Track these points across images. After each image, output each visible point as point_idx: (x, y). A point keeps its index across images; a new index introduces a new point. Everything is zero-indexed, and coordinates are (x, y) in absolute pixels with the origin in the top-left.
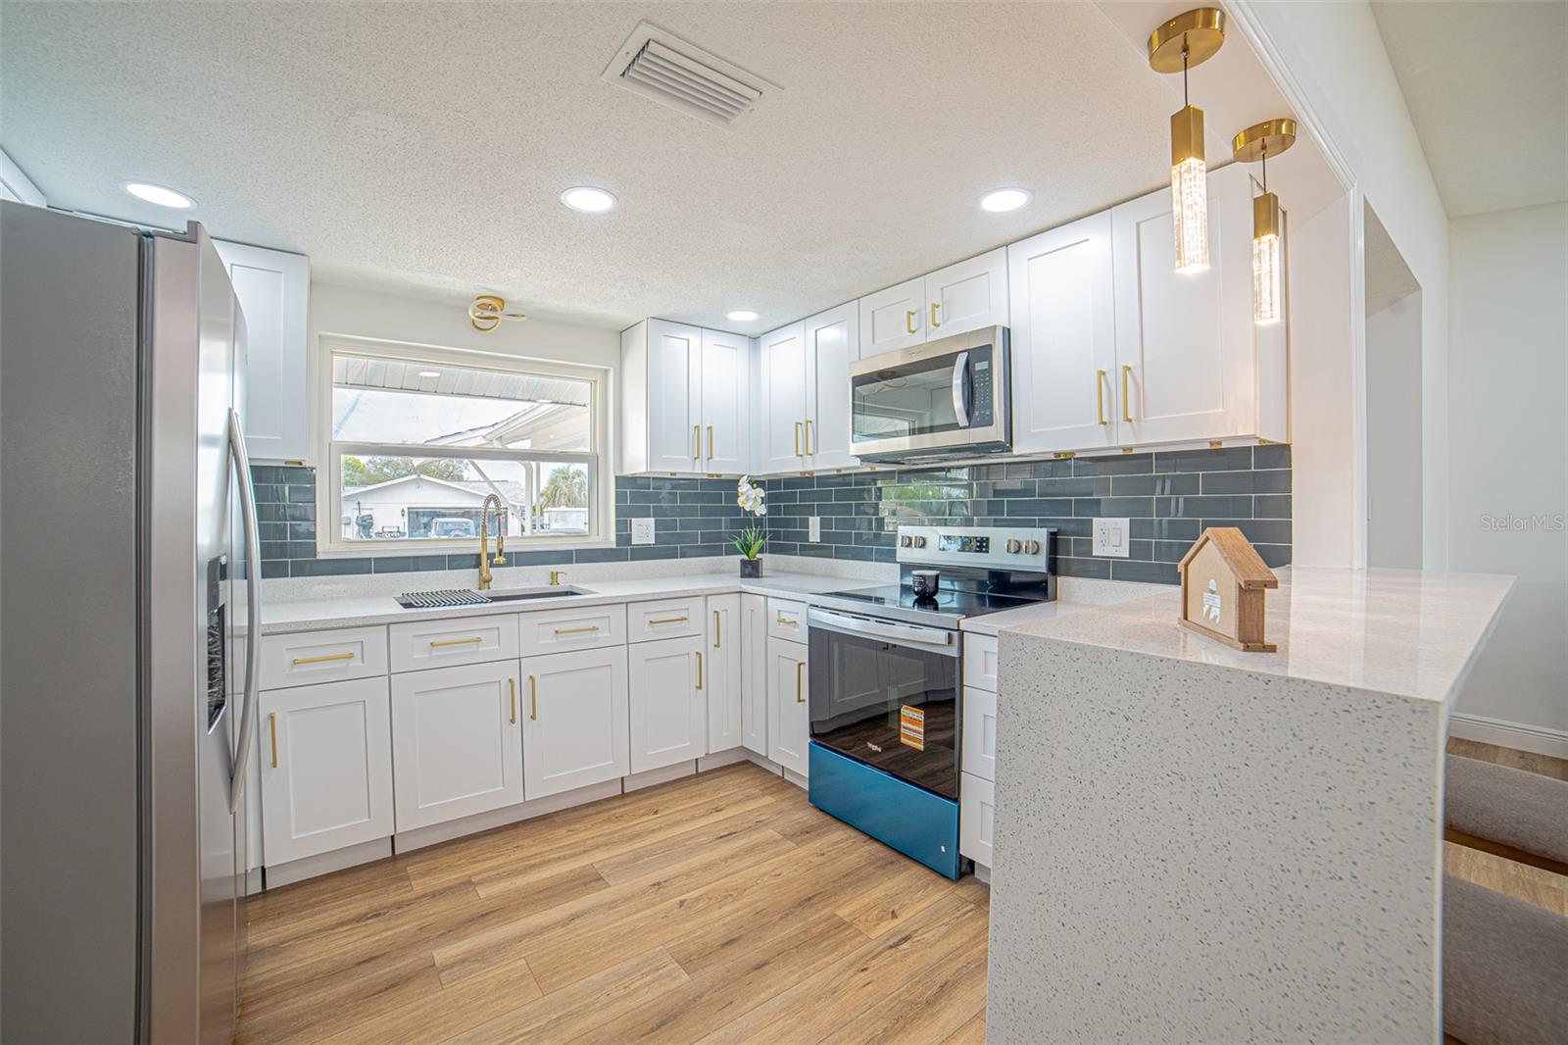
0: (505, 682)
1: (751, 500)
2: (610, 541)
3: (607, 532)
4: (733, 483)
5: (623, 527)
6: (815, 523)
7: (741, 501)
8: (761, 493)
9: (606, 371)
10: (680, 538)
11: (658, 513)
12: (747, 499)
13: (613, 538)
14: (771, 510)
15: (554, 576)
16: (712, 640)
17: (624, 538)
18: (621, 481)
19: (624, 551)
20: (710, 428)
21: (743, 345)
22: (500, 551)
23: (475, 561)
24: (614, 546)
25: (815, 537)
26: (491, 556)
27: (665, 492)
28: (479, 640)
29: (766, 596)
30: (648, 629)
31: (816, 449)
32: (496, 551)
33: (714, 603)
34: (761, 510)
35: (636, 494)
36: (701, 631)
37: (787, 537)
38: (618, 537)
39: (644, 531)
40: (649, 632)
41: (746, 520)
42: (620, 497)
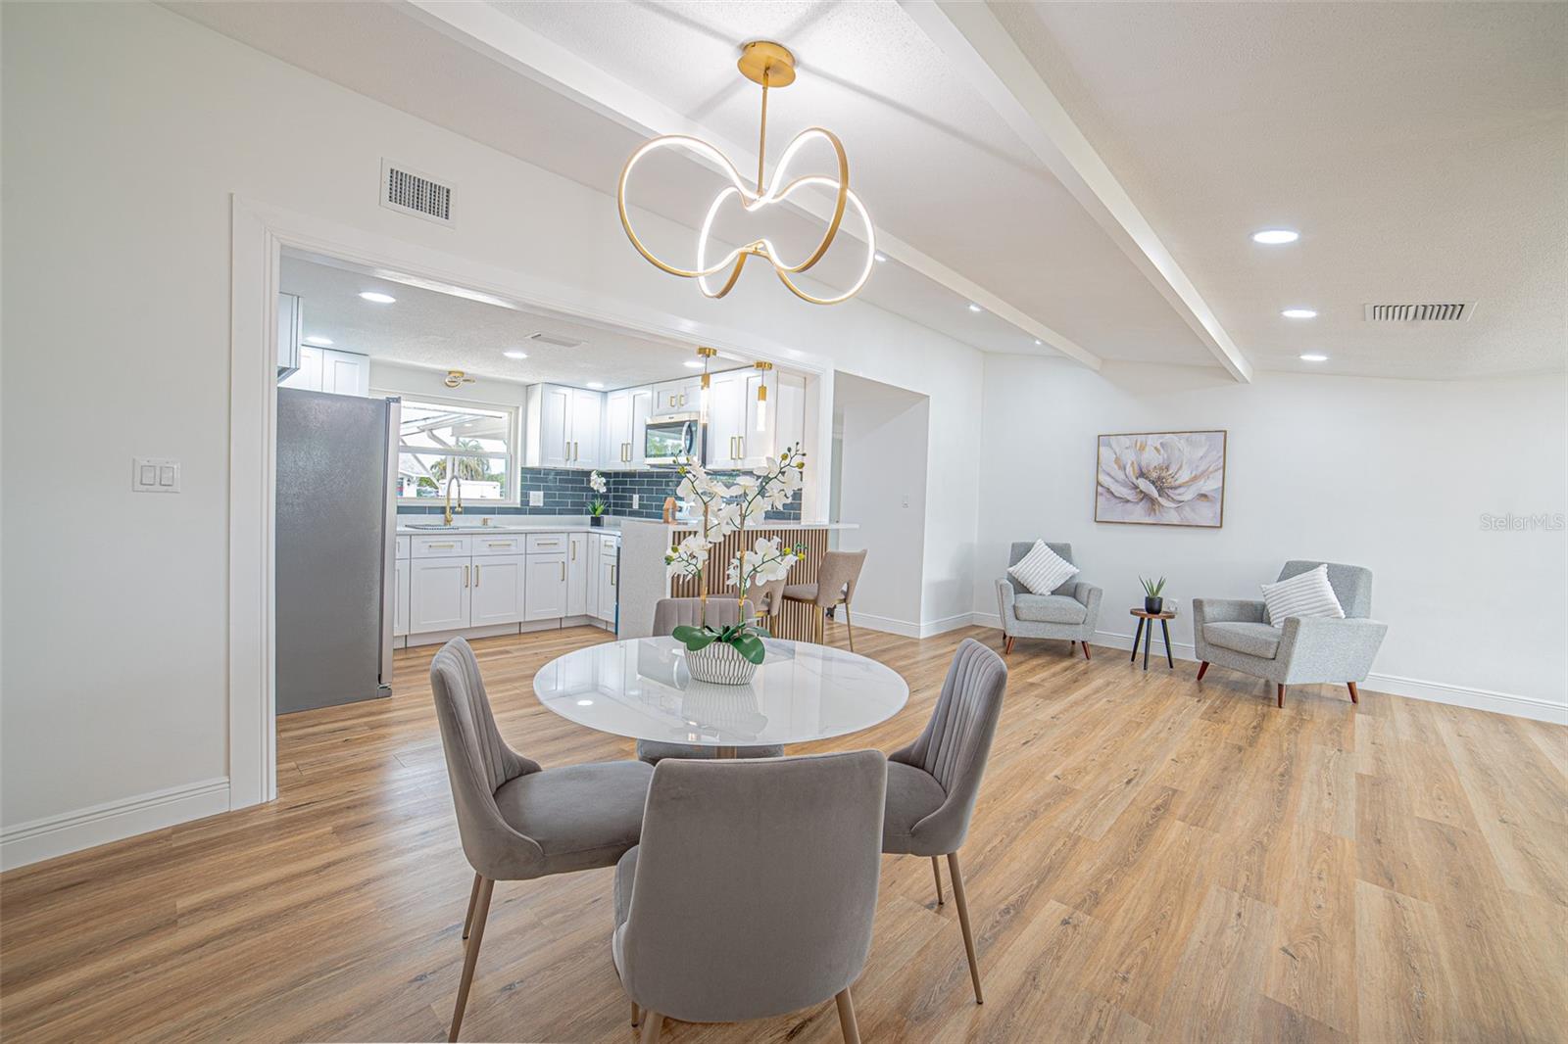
0: (464, 567)
1: (598, 484)
2: (517, 502)
3: (515, 496)
4: (588, 474)
5: (525, 495)
6: (636, 497)
7: (592, 485)
8: (604, 480)
9: (518, 408)
10: (558, 504)
11: (545, 488)
12: (596, 483)
13: (519, 500)
14: (609, 490)
15: (485, 521)
16: (571, 557)
17: (525, 501)
18: (525, 470)
19: (526, 509)
20: (576, 444)
21: (597, 397)
22: (459, 505)
23: (443, 510)
24: (519, 506)
25: (636, 506)
26: (453, 508)
27: (551, 477)
28: (452, 546)
29: (600, 534)
30: (536, 547)
31: (632, 458)
32: (457, 505)
33: (573, 537)
34: (603, 490)
35: (534, 478)
36: (566, 550)
37: (622, 506)
38: (522, 501)
39: (537, 498)
40: (537, 549)
41: (595, 495)
42: (523, 479)
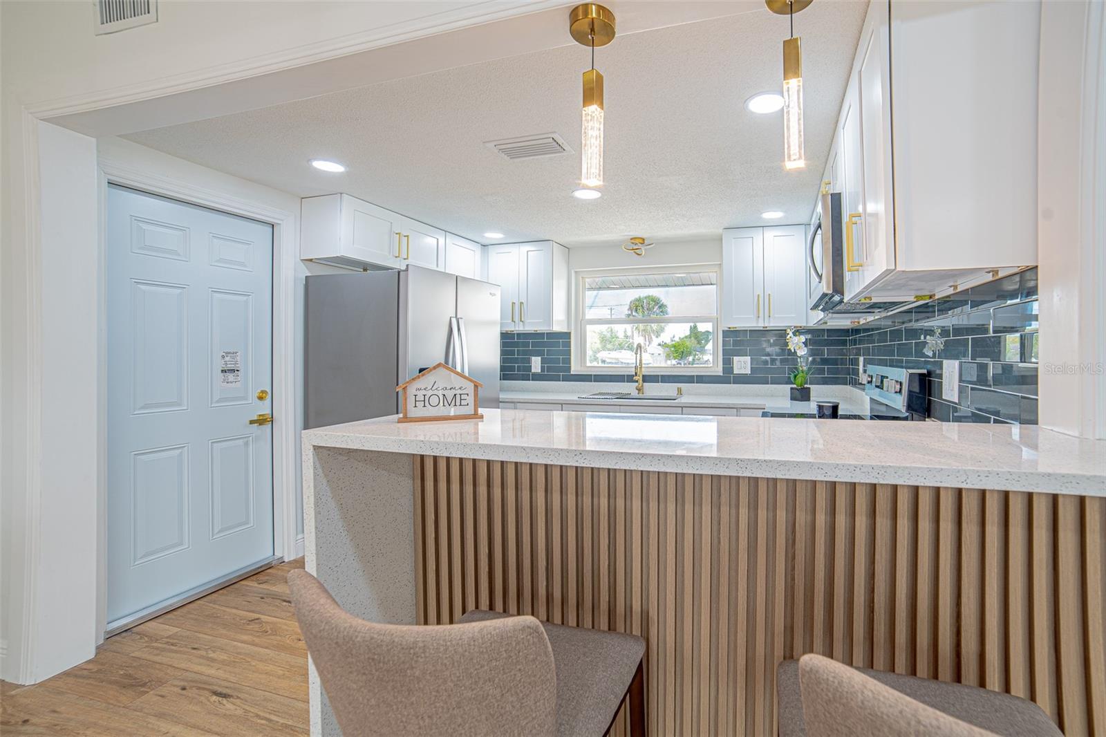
3: (716, 365)
4: (786, 332)
5: (728, 363)
7: (789, 346)
8: (802, 338)
9: (720, 264)
10: (770, 370)
11: (753, 353)
12: (793, 344)
13: (720, 369)
15: (679, 390)
17: (728, 369)
18: (727, 333)
19: (728, 377)
20: (769, 295)
24: (722, 374)
34: (803, 351)
35: (737, 340)
38: (724, 369)
39: (743, 365)
42: (725, 343)
